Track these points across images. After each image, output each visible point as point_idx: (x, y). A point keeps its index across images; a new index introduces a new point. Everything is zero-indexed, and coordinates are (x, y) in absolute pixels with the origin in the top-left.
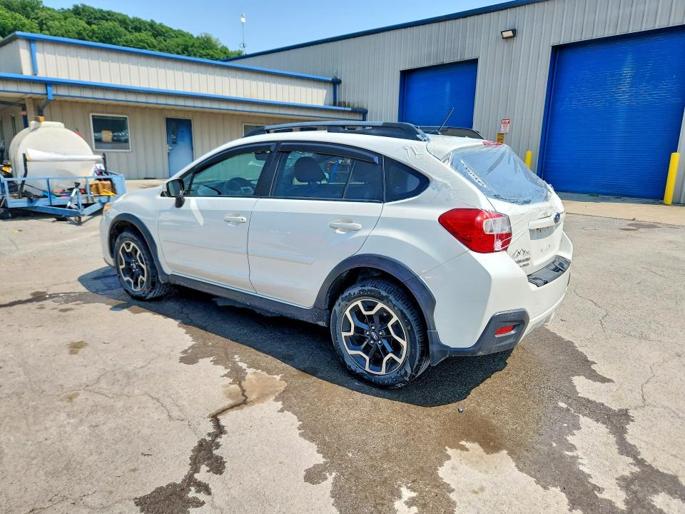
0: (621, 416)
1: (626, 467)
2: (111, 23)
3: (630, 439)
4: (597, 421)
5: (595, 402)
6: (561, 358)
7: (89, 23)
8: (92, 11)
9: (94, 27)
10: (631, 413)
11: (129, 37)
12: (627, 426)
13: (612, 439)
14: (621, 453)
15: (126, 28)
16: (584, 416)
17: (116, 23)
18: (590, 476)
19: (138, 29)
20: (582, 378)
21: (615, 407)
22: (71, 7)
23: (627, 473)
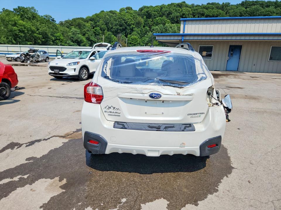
2: (256, 6)
7: (246, 8)
8: (249, 2)
9: (248, 9)
11: (263, 10)
15: (262, 7)
17: (258, 6)
19: (268, 6)
22: (240, 3)
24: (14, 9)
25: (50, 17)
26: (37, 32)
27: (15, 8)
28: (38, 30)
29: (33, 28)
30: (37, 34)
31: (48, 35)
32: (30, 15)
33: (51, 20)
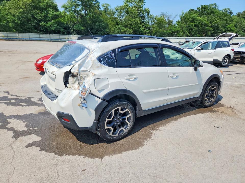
0: (17, 136)
1: (10, 126)
3: (12, 132)
4: (23, 131)
5: (28, 135)
6: (54, 143)
10: (14, 139)
12: (13, 134)
13: (16, 129)
14: (12, 128)
16: (28, 130)
18: (17, 120)
20: (38, 140)
21: (20, 138)
23: (9, 125)
24: (198, 9)
25: (228, 10)
26: (210, 25)
27: (199, 7)
28: (211, 23)
29: (207, 22)
30: (209, 27)
31: (219, 27)
32: (209, 11)
33: (229, 12)
